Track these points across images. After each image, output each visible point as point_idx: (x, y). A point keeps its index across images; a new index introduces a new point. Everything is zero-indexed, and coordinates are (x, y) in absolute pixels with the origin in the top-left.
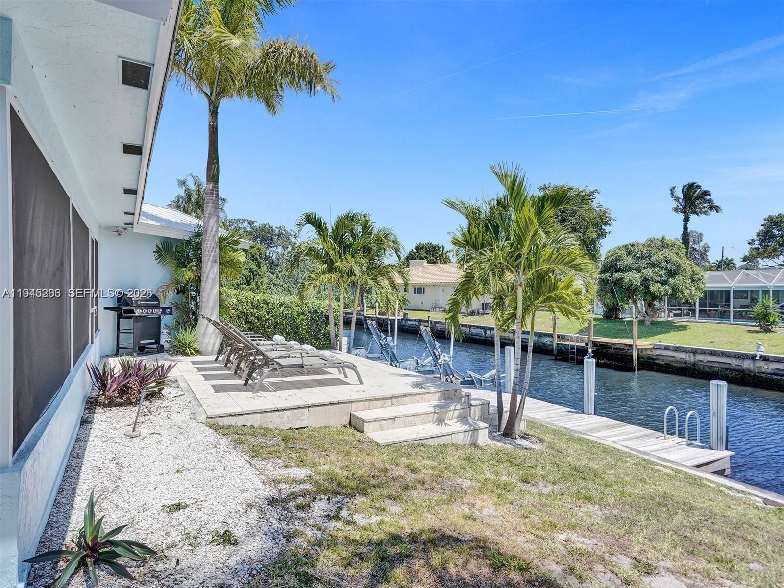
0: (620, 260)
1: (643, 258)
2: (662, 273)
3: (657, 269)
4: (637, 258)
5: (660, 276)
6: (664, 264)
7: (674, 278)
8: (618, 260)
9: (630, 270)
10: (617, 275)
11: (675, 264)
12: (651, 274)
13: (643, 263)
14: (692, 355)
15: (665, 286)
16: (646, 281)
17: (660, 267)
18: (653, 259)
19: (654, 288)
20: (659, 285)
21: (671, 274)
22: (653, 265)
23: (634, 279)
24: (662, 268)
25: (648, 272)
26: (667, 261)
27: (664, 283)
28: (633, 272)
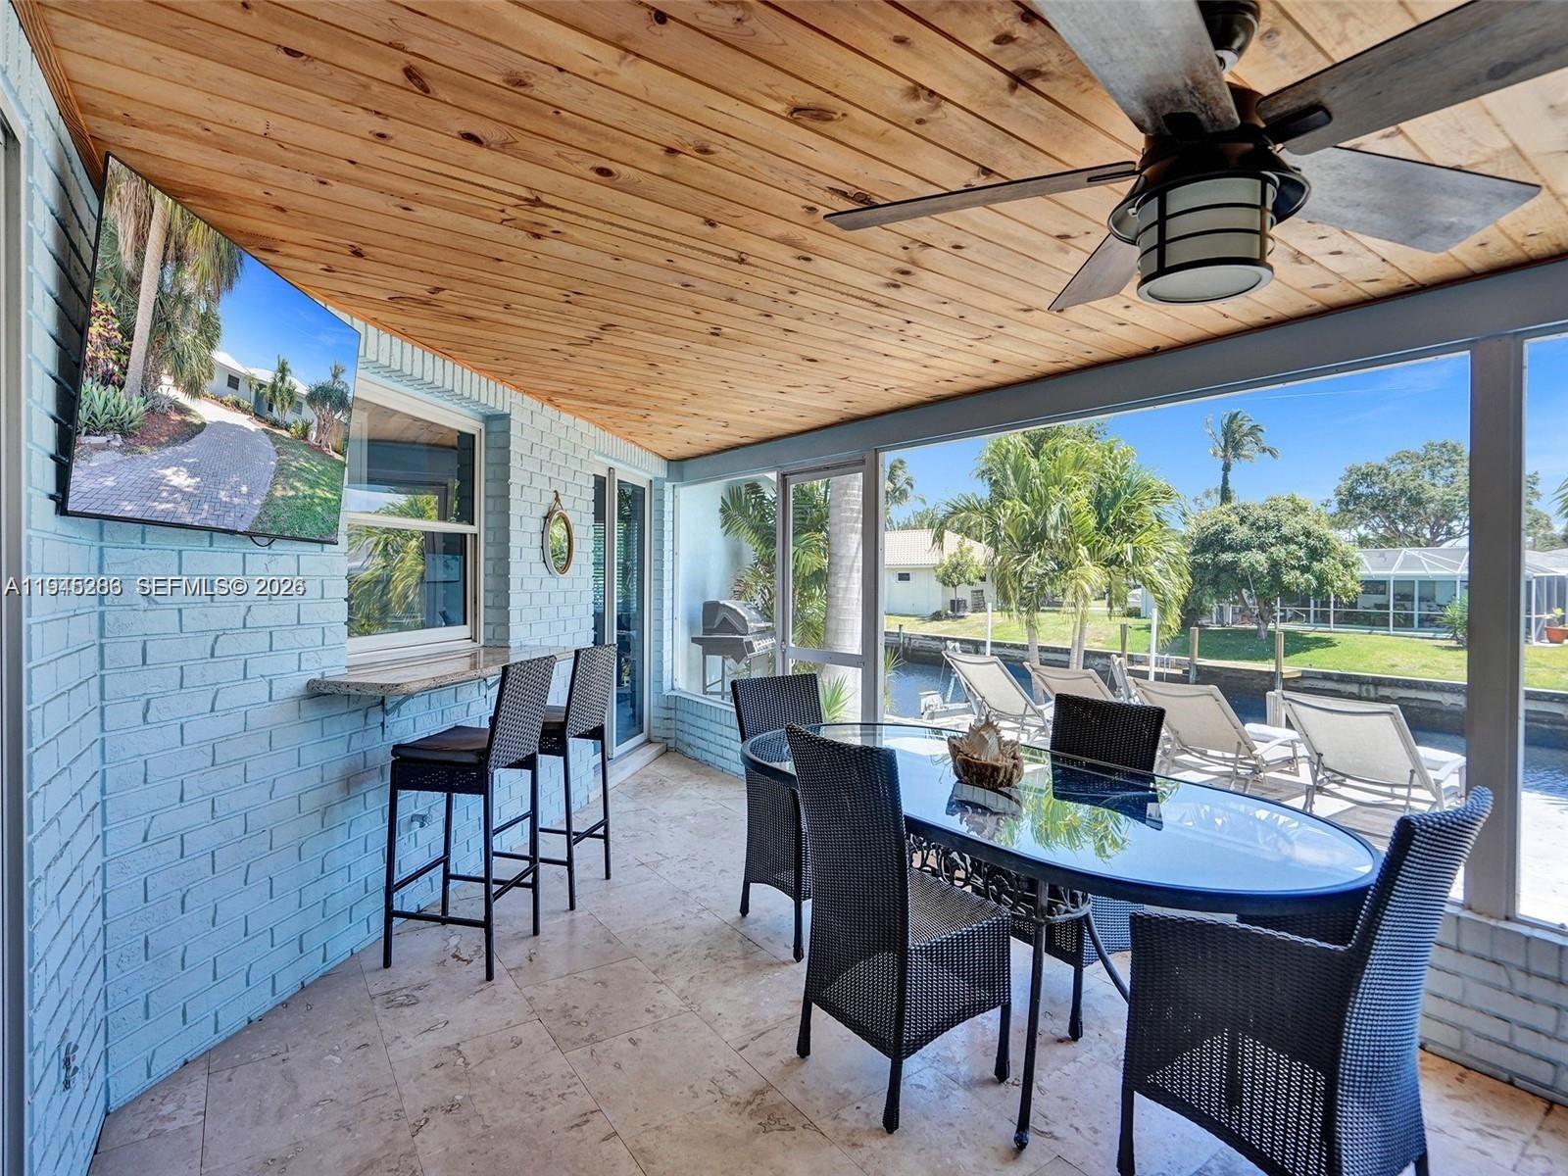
0: (1229, 532)
1: (1268, 528)
2: (1301, 553)
3: (1293, 547)
4: (1259, 529)
5: (1299, 559)
6: (1301, 538)
7: (1320, 561)
8: (1227, 530)
9: (1248, 547)
10: (1228, 557)
11: (1321, 540)
12: (1283, 555)
13: (1270, 537)
14: (1371, 688)
15: (1306, 576)
16: (1275, 565)
17: (1296, 543)
18: (1285, 530)
19: (1289, 577)
20: (1298, 573)
21: (1315, 554)
22: (1287, 540)
23: (1257, 562)
24: (1300, 545)
25: (1279, 552)
26: (1308, 534)
27: (1305, 570)
28: (1254, 550)
